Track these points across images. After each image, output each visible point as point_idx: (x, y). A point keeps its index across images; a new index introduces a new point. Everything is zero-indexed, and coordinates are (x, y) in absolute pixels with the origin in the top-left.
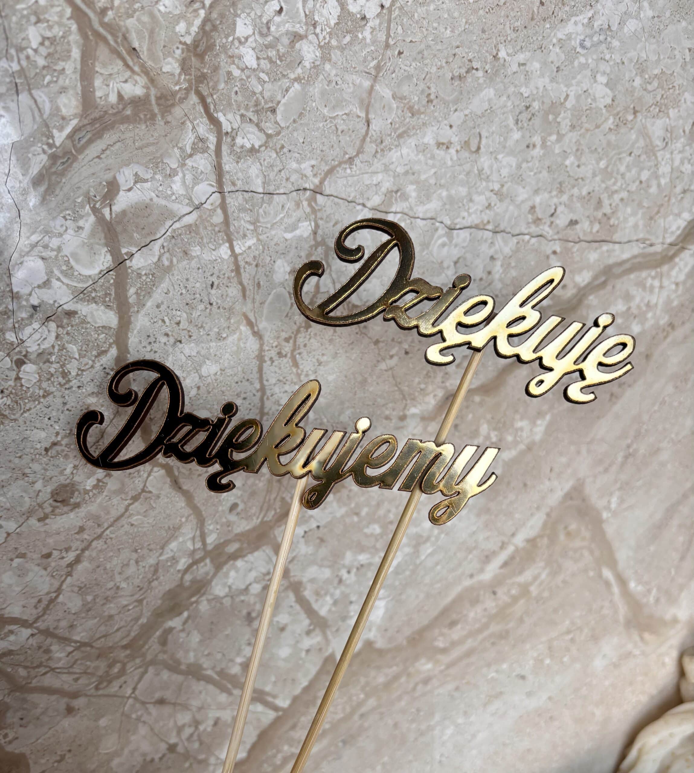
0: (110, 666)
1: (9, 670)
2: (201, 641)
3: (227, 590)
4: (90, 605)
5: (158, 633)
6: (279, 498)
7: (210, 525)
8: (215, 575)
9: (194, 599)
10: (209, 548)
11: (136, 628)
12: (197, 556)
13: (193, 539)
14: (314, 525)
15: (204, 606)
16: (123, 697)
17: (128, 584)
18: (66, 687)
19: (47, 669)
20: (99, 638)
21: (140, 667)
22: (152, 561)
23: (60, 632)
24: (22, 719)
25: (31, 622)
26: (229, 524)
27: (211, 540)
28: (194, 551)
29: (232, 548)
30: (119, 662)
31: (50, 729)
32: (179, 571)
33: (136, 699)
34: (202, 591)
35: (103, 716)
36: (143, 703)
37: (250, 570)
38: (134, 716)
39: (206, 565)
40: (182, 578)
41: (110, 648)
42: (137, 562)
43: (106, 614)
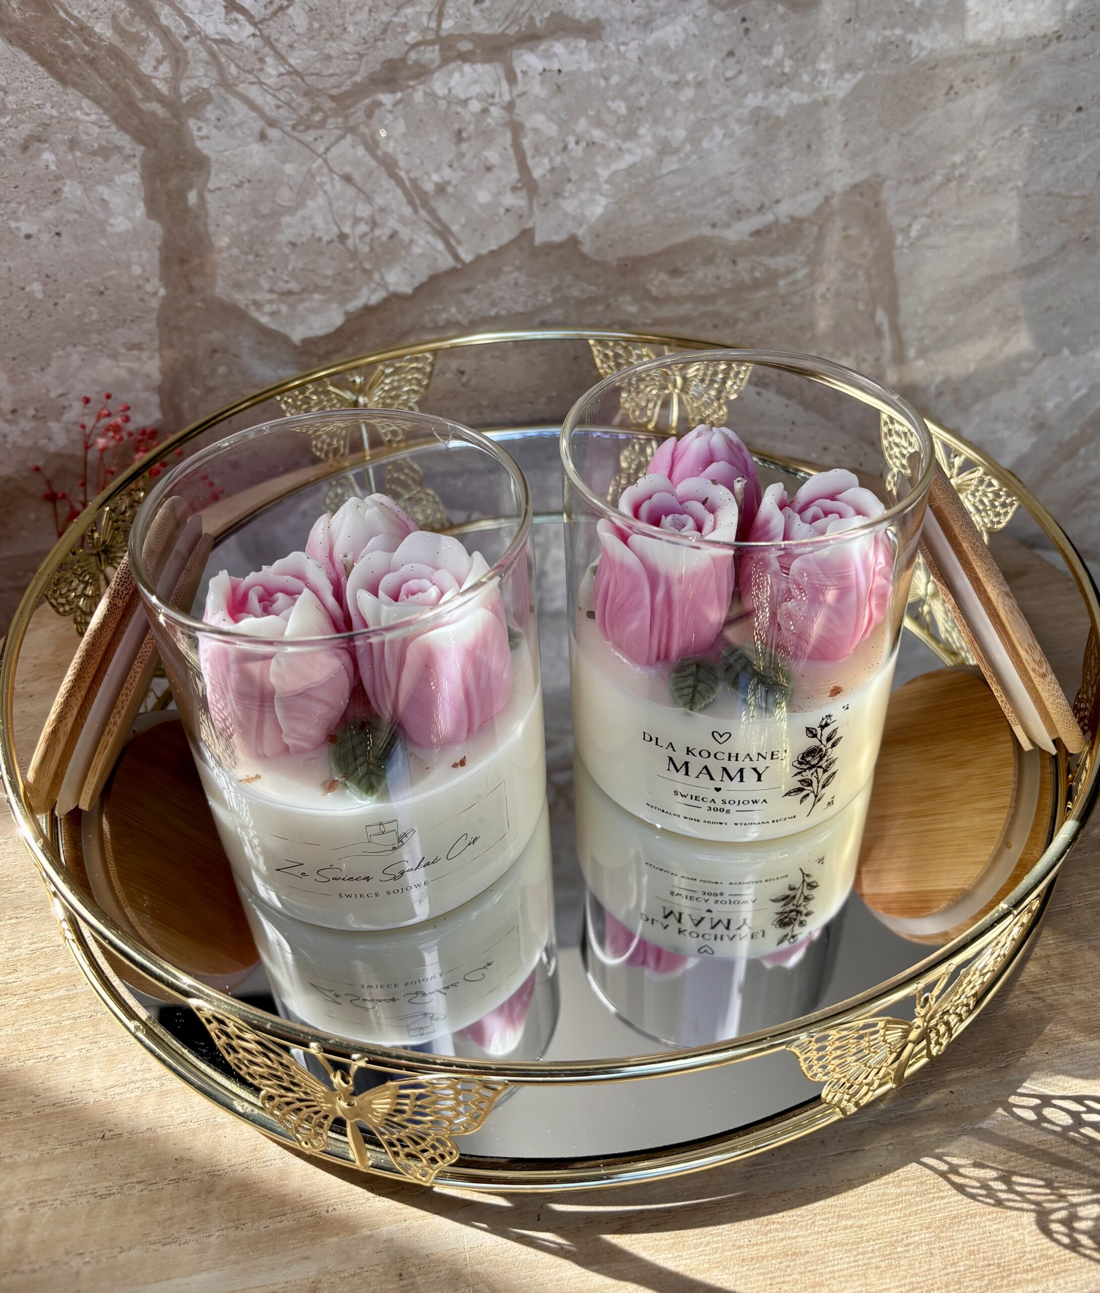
0: (314, 110)
1: (223, 60)
2: (404, 134)
3: (446, 91)
4: (314, 33)
5: (367, 101)
6: (528, 15)
7: (451, 8)
8: (440, 67)
9: (411, 83)
10: (443, 34)
11: (348, 82)
12: (430, 36)
13: (430, 15)
14: (556, 67)
15: (419, 96)
16: (315, 152)
17: (355, 30)
18: (267, 109)
19: (256, 80)
20: (312, 74)
21: (340, 128)
22: (384, 17)
23: (279, 46)
24: (218, 120)
25: (257, 20)
26: (469, 17)
27: (447, 24)
28: (427, 28)
29: (465, 46)
30: (322, 110)
31: (240, 146)
32: (406, 43)
33: (326, 161)
34: (423, 79)
35: (290, 162)
36: (331, 170)
37: (476, 82)
38: (318, 179)
39: (433, 51)
40: (407, 53)
41: (320, 91)
42: (370, 11)
43: (326, 51)
